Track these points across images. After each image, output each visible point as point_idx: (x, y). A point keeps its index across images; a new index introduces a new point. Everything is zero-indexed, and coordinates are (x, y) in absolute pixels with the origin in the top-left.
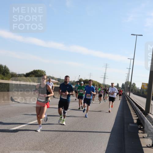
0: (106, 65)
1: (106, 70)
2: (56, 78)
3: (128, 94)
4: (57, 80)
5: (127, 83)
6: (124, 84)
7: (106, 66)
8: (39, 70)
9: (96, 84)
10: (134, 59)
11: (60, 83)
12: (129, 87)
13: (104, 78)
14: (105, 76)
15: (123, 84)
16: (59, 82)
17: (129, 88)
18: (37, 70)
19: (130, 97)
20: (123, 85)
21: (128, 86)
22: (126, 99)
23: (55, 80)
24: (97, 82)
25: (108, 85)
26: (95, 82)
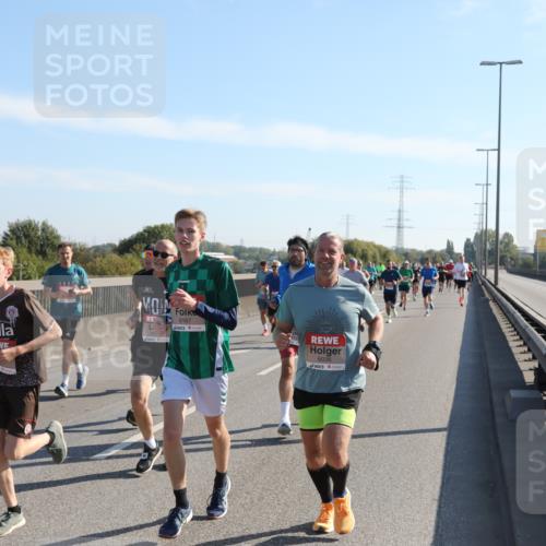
0: (402, 182)
1: (402, 196)
2: (228, 247)
3: (490, 274)
4: (232, 251)
5: (482, 236)
6: (472, 240)
7: (402, 184)
8: (163, 226)
9: (370, 253)
10: (499, 150)
11: (241, 261)
12: (490, 250)
13: (399, 227)
14: (399, 220)
15: (468, 240)
16: (239, 258)
17: (493, 253)
18: (156, 227)
19: (500, 286)
20: (468, 245)
21: (488, 247)
22: (487, 295)
23: (226, 253)
24: (375, 246)
25: (413, 250)
26: (368, 244)
